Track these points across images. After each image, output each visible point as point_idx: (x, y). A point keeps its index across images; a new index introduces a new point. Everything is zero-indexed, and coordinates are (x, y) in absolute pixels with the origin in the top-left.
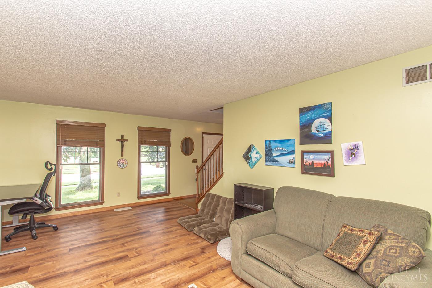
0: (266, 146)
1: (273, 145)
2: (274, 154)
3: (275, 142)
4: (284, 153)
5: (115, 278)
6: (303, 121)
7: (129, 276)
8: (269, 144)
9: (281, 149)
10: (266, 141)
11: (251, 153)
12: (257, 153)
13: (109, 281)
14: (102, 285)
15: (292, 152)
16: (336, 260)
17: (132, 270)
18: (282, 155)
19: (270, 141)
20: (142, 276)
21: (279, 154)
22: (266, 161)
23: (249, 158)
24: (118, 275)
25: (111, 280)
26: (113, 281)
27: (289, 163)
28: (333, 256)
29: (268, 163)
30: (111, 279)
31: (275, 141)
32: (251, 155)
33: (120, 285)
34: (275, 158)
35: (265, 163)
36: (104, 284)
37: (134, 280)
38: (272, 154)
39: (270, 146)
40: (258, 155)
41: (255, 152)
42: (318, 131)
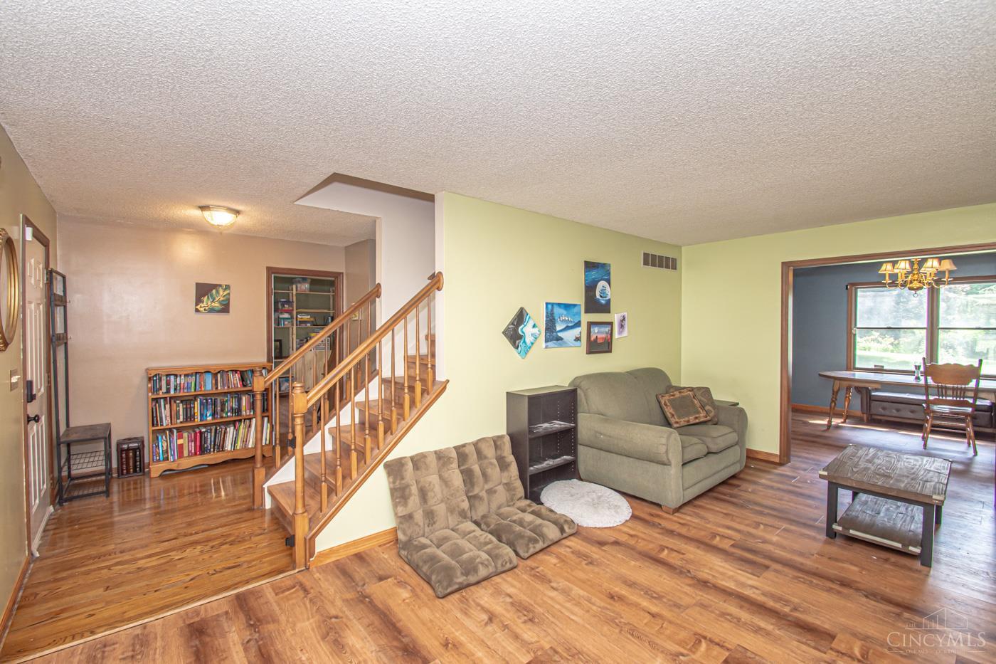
0: (547, 313)
1: (557, 311)
2: (558, 328)
3: (560, 307)
4: (570, 325)
5: (821, 645)
6: (590, 280)
7: (790, 625)
8: (552, 310)
9: (567, 319)
10: (547, 304)
11: (523, 326)
12: (534, 326)
13: (838, 652)
14: (863, 657)
15: (578, 324)
16: (694, 422)
17: (770, 627)
18: (567, 328)
19: (553, 304)
20: (767, 606)
21: (563, 327)
22: (547, 341)
23: (520, 337)
24: (809, 645)
25: (831, 649)
26: (831, 643)
27: (575, 340)
28: (688, 421)
29: (549, 344)
30: (830, 651)
31: (559, 305)
32: (524, 330)
33: (825, 628)
34: (560, 334)
35: (544, 345)
36: (856, 655)
37: (792, 613)
38: (555, 326)
39: (552, 314)
40: (535, 331)
41: (531, 323)
42: (601, 297)
